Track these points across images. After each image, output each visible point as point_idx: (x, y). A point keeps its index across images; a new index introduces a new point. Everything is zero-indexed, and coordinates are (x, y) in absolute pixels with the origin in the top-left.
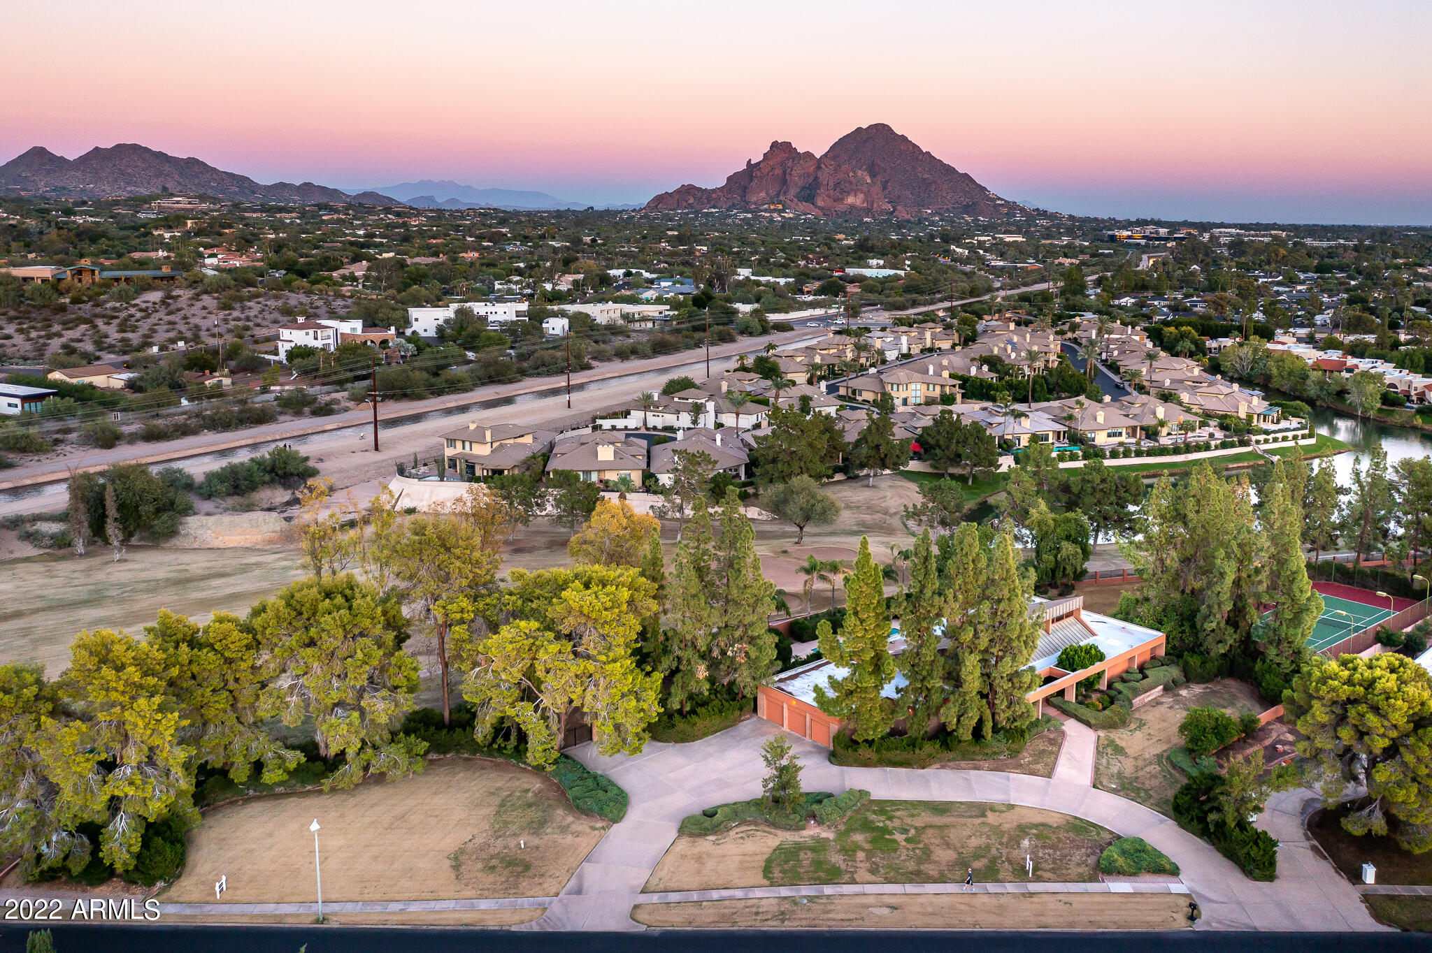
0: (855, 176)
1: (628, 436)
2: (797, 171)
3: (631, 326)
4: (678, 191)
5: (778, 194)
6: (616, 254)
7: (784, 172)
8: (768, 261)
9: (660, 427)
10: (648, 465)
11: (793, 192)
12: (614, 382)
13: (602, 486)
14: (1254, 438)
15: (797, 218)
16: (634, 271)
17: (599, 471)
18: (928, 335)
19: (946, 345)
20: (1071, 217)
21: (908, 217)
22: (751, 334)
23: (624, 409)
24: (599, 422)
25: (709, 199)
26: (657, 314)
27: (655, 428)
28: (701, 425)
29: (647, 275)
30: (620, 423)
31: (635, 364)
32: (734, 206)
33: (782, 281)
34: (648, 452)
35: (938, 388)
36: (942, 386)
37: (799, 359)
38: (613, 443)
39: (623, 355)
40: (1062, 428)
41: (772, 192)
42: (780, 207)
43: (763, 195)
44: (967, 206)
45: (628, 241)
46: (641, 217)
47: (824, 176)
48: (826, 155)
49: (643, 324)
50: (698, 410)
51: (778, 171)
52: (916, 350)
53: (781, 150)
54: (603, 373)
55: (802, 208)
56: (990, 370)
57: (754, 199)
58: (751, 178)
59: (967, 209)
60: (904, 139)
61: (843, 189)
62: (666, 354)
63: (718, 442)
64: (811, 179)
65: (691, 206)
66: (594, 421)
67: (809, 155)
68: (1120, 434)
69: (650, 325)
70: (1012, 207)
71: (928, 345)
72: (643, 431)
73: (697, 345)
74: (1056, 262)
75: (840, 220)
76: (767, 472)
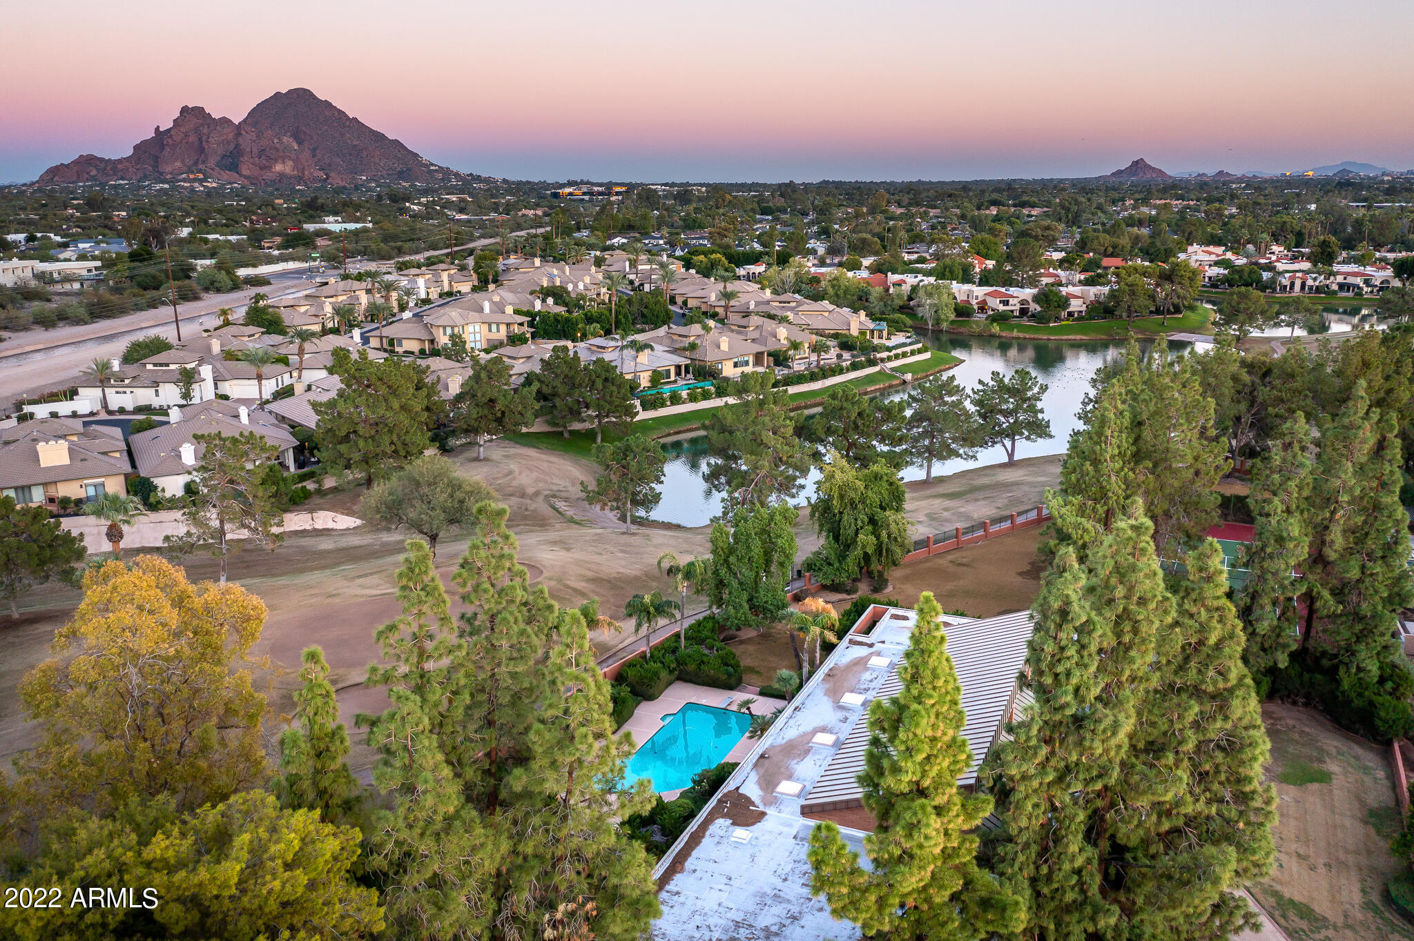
0: (281, 141)
1: (86, 424)
2: (214, 139)
3: (51, 288)
4: (76, 162)
5: (196, 163)
6: (10, 222)
7: (200, 139)
8: (206, 223)
9: (130, 407)
10: (134, 466)
11: (212, 162)
12: (38, 356)
13: (53, 508)
14: (879, 356)
15: (222, 187)
16: (39, 235)
17: (45, 485)
18: (445, 277)
19: (465, 288)
20: (505, 181)
21: (343, 184)
22: (218, 290)
23: (65, 387)
24: (27, 409)
25: (115, 169)
26: (84, 273)
27: (122, 410)
28: (196, 400)
29: (58, 239)
30: (64, 408)
31: (65, 332)
32: (145, 178)
33: (233, 238)
34: (128, 445)
35: (503, 328)
36: (508, 325)
37: (303, 309)
38: (64, 437)
39: (46, 322)
40: (683, 362)
41: (189, 162)
42: (201, 176)
43: (178, 164)
44: (401, 172)
45: (23, 209)
46: (35, 191)
47: (247, 141)
48: (245, 120)
49: (67, 286)
50: (188, 378)
51: (192, 138)
52: (434, 295)
53: (192, 116)
54: (19, 346)
55: (226, 177)
56: (556, 303)
57: (169, 169)
58: (162, 147)
59: (401, 175)
60: (327, 104)
61: (267, 156)
62: (109, 317)
63: (244, 419)
64: (231, 147)
65: (93, 178)
66: (19, 406)
67: (225, 121)
68: (747, 363)
69: (77, 286)
70: (446, 172)
71: (446, 289)
72: (103, 416)
73: (153, 305)
74: (520, 214)
75: (270, 189)
76: (341, 455)
